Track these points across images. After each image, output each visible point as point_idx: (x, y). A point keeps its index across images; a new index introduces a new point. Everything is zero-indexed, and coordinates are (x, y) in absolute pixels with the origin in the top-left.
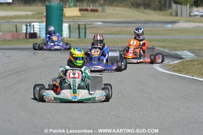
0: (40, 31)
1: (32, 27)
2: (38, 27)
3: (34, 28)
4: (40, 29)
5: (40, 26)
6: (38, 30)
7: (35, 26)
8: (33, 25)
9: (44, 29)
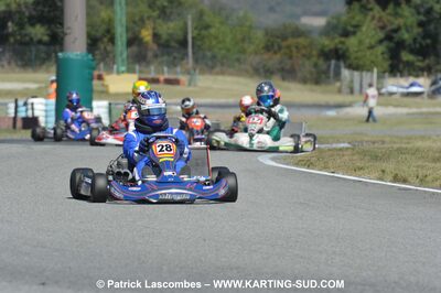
0: (46, 117)
1: (30, 106)
2: (43, 107)
3: (33, 109)
4: (46, 111)
5: (46, 105)
6: (43, 113)
7: (35, 106)
8: (32, 104)
9: (53, 113)
